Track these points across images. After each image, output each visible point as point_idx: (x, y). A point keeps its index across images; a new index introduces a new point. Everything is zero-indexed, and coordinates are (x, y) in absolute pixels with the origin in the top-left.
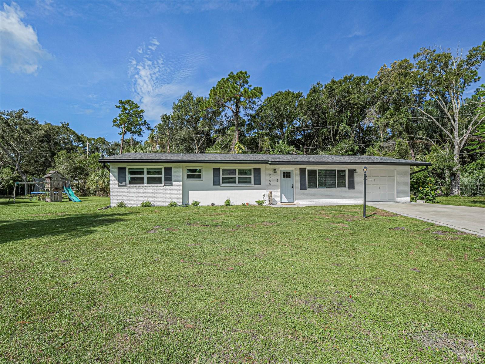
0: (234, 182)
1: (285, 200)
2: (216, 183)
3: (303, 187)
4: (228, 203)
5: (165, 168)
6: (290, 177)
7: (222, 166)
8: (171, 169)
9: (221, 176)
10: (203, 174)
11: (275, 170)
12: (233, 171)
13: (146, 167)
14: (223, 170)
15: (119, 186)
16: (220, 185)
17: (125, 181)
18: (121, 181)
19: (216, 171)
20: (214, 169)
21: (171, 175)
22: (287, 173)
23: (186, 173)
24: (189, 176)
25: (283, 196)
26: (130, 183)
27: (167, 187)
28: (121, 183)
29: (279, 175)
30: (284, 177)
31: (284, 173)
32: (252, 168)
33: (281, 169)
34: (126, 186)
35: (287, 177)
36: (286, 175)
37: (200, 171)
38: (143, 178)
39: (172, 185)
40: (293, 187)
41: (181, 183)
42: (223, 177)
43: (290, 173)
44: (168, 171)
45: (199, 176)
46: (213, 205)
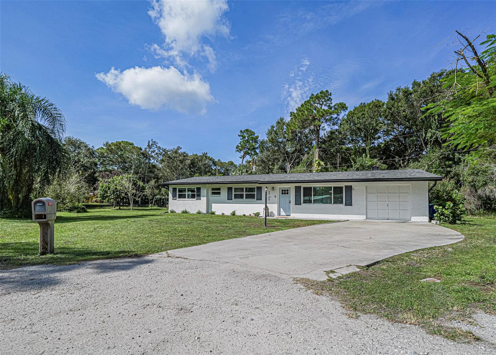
0: (243, 198)
1: (283, 213)
2: (229, 198)
3: (298, 203)
4: (234, 214)
5: (197, 188)
6: (288, 193)
7: (234, 186)
8: (200, 188)
9: (233, 193)
10: (221, 191)
11: (273, 188)
12: (242, 189)
13: (187, 187)
14: (235, 189)
15: (173, 199)
16: (232, 200)
17: (176, 197)
18: (174, 196)
19: (230, 189)
20: (228, 188)
21: (200, 193)
22: (285, 191)
23: (210, 192)
24: (213, 193)
25: (282, 210)
26: (179, 198)
27: (198, 201)
28: (174, 198)
29: (277, 193)
30: (282, 193)
31: (282, 191)
32: (255, 187)
33: (279, 187)
34: (176, 199)
35: (285, 193)
36: (285, 192)
37: (219, 189)
38: (185, 194)
39: (200, 200)
40: (290, 202)
41: (205, 198)
42: (235, 194)
43: (288, 190)
44: (199, 189)
45: (219, 193)
46: (223, 214)
